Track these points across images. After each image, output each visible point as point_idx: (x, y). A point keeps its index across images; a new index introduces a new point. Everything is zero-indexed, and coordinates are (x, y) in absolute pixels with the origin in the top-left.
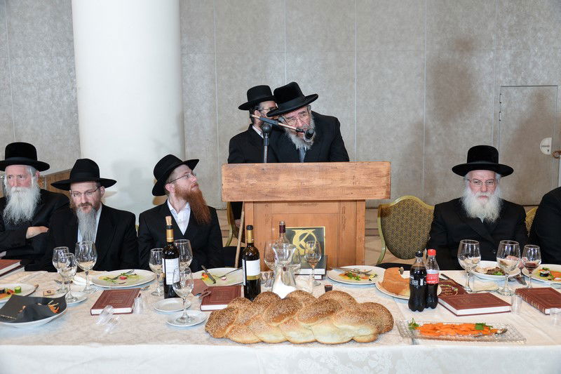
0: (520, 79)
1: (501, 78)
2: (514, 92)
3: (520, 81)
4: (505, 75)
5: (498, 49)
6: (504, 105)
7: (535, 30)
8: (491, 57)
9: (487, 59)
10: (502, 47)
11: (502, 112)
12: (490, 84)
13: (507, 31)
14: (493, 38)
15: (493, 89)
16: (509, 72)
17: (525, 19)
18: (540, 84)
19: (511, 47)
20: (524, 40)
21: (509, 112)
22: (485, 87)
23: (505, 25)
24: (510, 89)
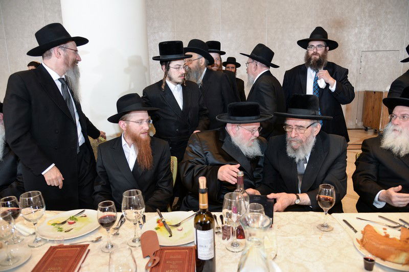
0: (374, 46)
1: (362, 45)
2: (370, 55)
3: (375, 48)
4: (365, 44)
5: (361, 26)
6: (363, 63)
7: (386, 13)
8: (356, 31)
9: (354, 33)
10: (363, 25)
11: (362, 69)
12: (354, 50)
13: (367, 14)
14: (358, 19)
15: (356, 53)
16: (368, 42)
17: (379, 6)
18: (388, 49)
19: (369, 24)
20: (379, 20)
21: (366, 67)
22: (351, 52)
23: (366, 10)
24: (368, 53)
